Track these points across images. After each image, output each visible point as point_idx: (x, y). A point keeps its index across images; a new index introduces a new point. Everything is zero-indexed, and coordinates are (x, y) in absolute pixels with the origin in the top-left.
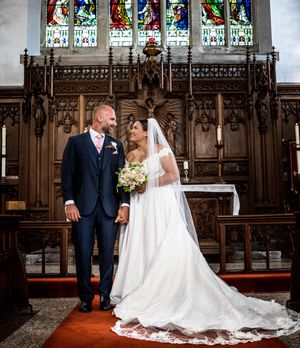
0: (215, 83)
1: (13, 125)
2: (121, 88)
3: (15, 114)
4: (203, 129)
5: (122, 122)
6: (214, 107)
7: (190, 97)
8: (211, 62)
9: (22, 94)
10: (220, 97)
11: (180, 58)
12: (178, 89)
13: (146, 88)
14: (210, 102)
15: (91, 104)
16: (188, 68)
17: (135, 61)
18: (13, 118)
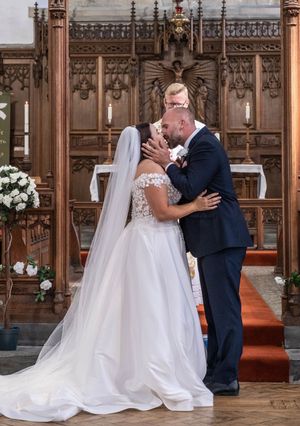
0: (252, 42)
1: (22, 89)
2: (145, 48)
3: (24, 77)
4: (238, 96)
5: (146, 87)
6: (251, 70)
7: (223, 59)
8: (249, 17)
9: (32, 55)
10: (258, 59)
11: (213, 12)
12: (210, 50)
13: (173, 47)
14: (247, 64)
15: (110, 66)
16: (221, 25)
17: (161, 17)
18: (22, 82)
